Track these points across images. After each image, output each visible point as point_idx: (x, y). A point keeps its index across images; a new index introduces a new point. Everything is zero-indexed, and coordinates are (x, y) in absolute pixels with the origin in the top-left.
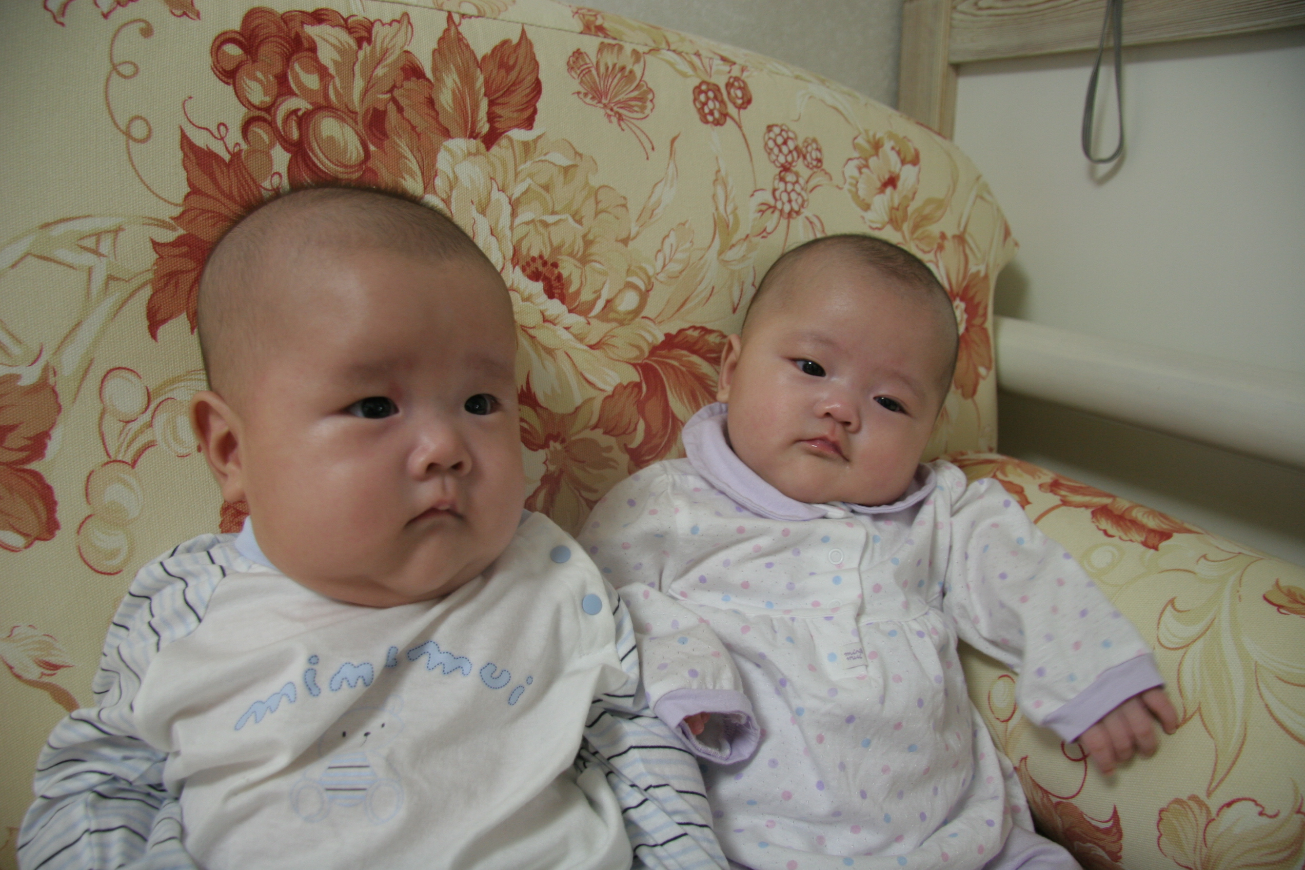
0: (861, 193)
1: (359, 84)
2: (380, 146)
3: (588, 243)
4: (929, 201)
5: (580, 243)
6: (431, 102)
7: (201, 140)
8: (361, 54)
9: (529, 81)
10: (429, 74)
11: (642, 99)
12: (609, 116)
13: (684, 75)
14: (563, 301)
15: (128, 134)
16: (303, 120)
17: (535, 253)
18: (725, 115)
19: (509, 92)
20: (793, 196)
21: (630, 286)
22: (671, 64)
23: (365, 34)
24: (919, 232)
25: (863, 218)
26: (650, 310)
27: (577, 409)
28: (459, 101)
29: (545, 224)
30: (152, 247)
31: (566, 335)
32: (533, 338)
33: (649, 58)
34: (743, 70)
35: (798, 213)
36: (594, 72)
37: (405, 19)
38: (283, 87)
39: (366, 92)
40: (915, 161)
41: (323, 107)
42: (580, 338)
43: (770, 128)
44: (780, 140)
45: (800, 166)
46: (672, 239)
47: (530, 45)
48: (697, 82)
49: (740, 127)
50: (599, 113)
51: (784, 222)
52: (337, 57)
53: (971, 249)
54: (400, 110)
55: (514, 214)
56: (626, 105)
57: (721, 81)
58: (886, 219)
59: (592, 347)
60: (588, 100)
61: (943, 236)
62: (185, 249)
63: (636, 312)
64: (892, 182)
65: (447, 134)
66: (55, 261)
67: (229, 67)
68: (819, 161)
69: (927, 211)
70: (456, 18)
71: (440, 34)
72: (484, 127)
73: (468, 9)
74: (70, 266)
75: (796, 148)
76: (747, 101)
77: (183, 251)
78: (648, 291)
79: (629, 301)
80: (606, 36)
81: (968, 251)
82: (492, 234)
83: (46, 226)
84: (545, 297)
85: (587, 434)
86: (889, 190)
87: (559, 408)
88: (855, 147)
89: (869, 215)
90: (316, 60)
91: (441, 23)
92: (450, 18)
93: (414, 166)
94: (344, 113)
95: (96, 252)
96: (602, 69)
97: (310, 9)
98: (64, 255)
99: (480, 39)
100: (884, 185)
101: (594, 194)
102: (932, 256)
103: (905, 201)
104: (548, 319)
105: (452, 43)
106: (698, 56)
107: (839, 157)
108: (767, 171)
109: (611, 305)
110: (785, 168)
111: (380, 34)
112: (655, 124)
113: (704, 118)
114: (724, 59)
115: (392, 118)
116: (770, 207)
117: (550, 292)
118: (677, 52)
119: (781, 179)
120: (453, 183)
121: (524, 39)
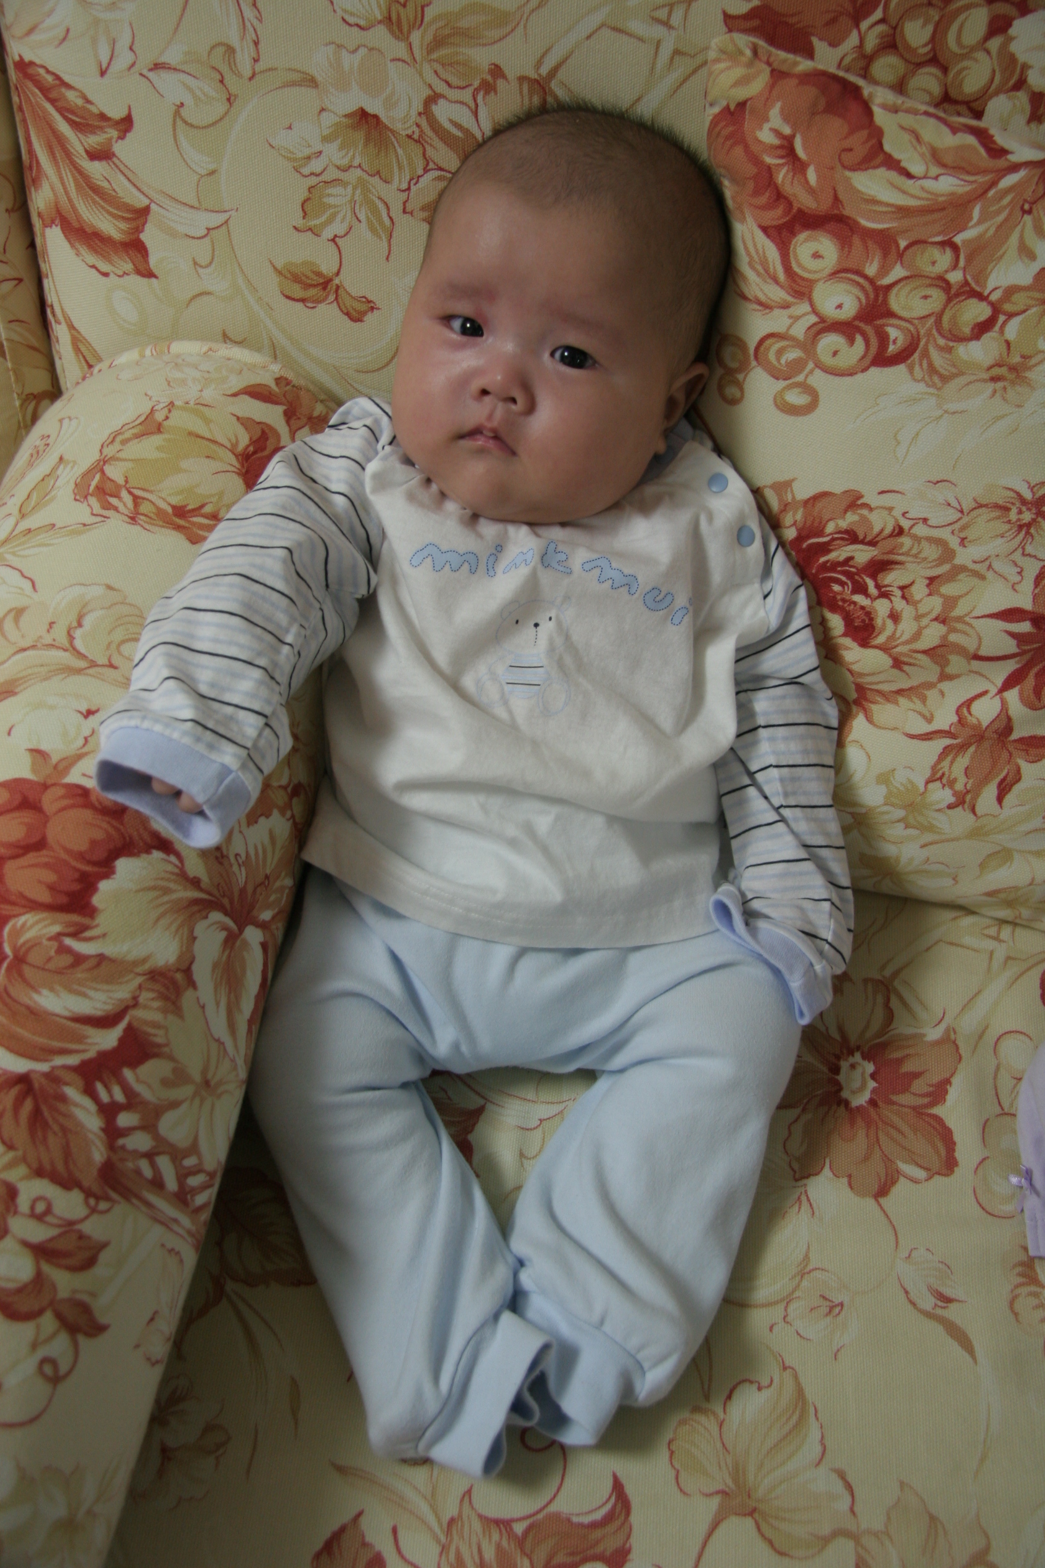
30: (722, 20)
62: (756, 23)
66: (627, 34)
74: (641, 39)
77: (754, 24)
95: (666, 24)
98: (636, 26)
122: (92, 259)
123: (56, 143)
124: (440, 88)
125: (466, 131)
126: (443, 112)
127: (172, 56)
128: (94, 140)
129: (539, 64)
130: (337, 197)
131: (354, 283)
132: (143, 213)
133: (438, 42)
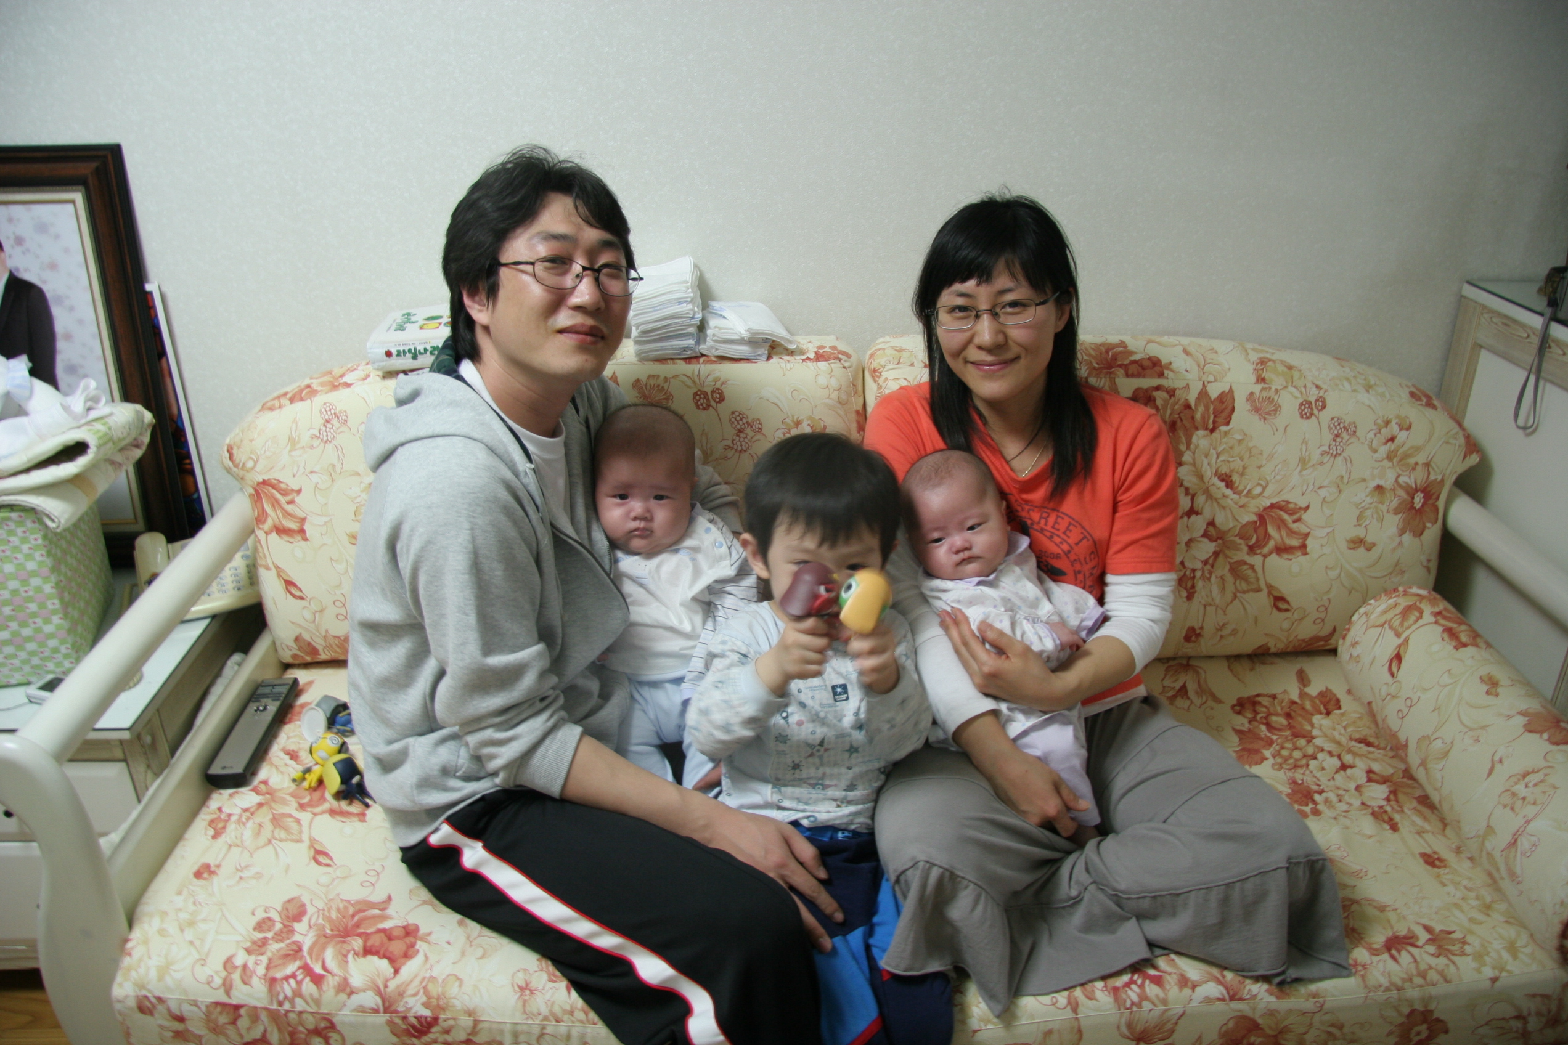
0: (1374, 445)
1: (1169, 412)
3: (1244, 468)
4: (1412, 447)
5: (1241, 469)
6: (1193, 418)
8: (1171, 401)
9: (1230, 407)
10: (1193, 407)
11: (1275, 410)
12: (1261, 418)
13: (1295, 398)
14: (1232, 489)
17: (1223, 472)
18: (1312, 414)
19: (1222, 412)
20: (1339, 448)
21: (1259, 484)
22: (1291, 394)
23: (1171, 393)
24: (1402, 462)
25: (1372, 457)
26: (1266, 494)
27: (1230, 529)
28: (1203, 417)
29: (1229, 461)
31: (1230, 501)
32: (1218, 503)
33: (1282, 392)
34: (1325, 391)
35: (1340, 455)
36: (1257, 401)
37: (1187, 387)
39: (1171, 414)
40: (1409, 428)
42: (1236, 503)
43: (1332, 419)
44: (1336, 424)
45: (1345, 435)
46: (1280, 466)
47: (1233, 392)
48: (1301, 400)
49: (1318, 419)
50: (1256, 417)
51: (1332, 459)
52: (1162, 402)
53: (1433, 469)
54: (1182, 420)
55: (1217, 458)
56: (1268, 413)
57: (1312, 399)
58: (1385, 456)
59: (1241, 507)
60: (1253, 413)
61: (1416, 464)
63: (1260, 494)
64: (1392, 439)
65: (1197, 429)
68: (1355, 432)
69: (1409, 452)
70: (1206, 384)
71: (1198, 391)
72: (1211, 426)
73: (1211, 378)
75: (1344, 427)
76: (1324, 407)
78: (1266, 487)
79: (1258, 490)
80: (1265, 383)
81: (1430, 469)
82: (1209, 464)
84: (1225, 488)
85: (1233, 538)
86: (1389, 444)
87: (1224, 528)
88: (1375, 423)
89: (1376, 456)
90: (1155, 404)
91: (1199, 386)
92: (1204, 384)
93: (1184, 440)
96: (1260, 399)
97: (1155, 385)
99: (1214, 391)
100: (1388, 441)
101: (1250, 450)
102: (1408, 473)
103: (1399, 447)
104: (1224, 496)
105: (1203, 394)
106: (1305, 387)
107: (1365, 430)
108: (1328, 437)
109: (1250, 491)
110: (1337, 436)
111: (1178, 392)
112: (1280, 420)
113: (1302, 417)
114: (1317, 387)
115: (1179, 423)
116: (1328, 453)
117: (1227, 486)
118: (1295, 387)
119: (1334, 440)
120: (1197, 447)
121: (1231, 390)
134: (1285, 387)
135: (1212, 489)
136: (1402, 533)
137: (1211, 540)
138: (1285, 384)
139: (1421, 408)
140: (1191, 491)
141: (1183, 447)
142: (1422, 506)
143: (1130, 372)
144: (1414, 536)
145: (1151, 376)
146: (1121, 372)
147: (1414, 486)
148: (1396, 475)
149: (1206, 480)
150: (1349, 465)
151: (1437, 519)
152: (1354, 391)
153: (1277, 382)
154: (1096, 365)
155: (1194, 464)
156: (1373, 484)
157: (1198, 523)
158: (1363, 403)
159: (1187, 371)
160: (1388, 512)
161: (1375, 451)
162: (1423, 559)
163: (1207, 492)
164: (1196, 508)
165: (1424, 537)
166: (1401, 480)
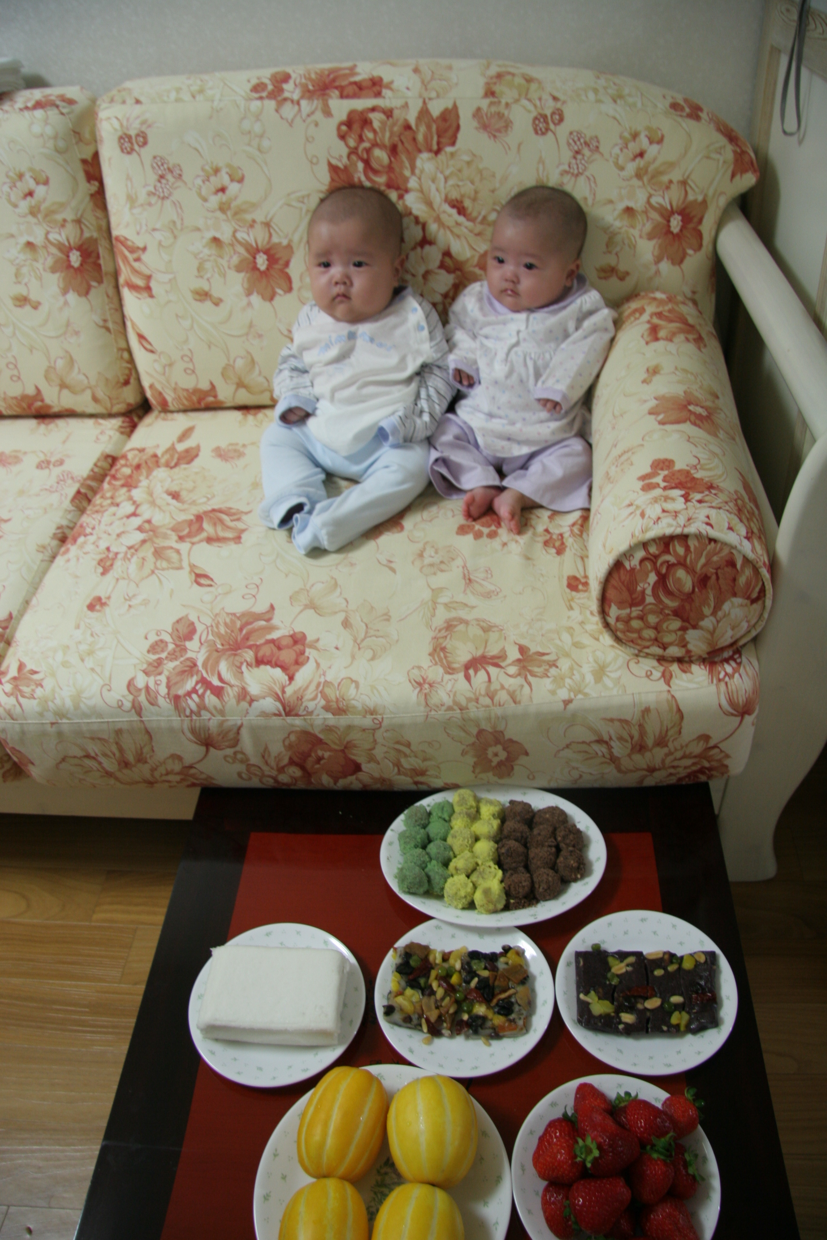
0: (621, 162)
1: (387, 134)
2: (395, 158)
3: (476, 192)
4: (664, 163)
5: (473, 193)
6: (414, 139)
7: (334, 162)
8: (389, 122)
9: (454, 125)
10: (414, 127)
11: (507, 126)
12: (490, 137)
13: (529, 111)
14: (465, 215)
15: (311, 162)
16: (368, 151)
17: (453, 197)
18: (547, 129)
19: (446, 131)
20: (580, 166)
22: (524, 108)
23: (389, 114)
24: (654, 180)
25: (619, 175)
27: (468, 260)
28: (425, 138)
29: (458, 186)
31: (465, 230)
33: (514, 106)
34: (564, 102)
35: (581, 174)
36: (485, 117)
37: (406, 106)
38: (361, 139)
39: (390, 137)
41: (375, 145)
42: (471, 231)
43: (571, 133)
44: (576, 139)
45: (586, 152)
47: (457, 109)
48: (534, 114)
49: (554, 134)
50: (484, 136)
51: (573, 179)
52: (380, 124)
53: (691, 187)
54: (403, 143)
55: (446, 182)
56: (499, 131)
57: (548, 112)
58: (633, 174)
59: (476, 235)
60: (481, 131)
61: (671, 182)
64: (641, 155)
65: (420, 151)
66: (292, 206)
67: (342, 134)
68: (597, 147)
69: (662, 169)
70: (427, 101)
71: (420, 109)
72: (435, 147)
73: (433, 94)
74: (296, 207)
75: (585, 142)
76: (562, 120)
80: (496, 97)
81: (688, 188)
82: (437, 190)
83: (289, 195)
84: (457, 215)
85: (472, 269)
86: (638, 160)
87: (461, 259)
88: (621, 137)
89: (624, 174)
90: (373, 126)
91: (420, 103)
92: (424, 102)
93: (407, 164)
94: (382, 146)
95: (303, 202)
96: (489, 115)
97: (371, 106)
98: (295, 204)
99: (436, 109)
100: (635, 157)
101: (480, 172)
102: (661, 193)
103: (649, 164)
104: (458, 224)
105: (424, 113)
106: (540, 99)
107: (610, 144)
108: (567, 154)
109: (484, 218)
110: (577, 152)
111: (396, 113)
112: (512, 138)
113: (536, 133)
114: (555, 99)
115: (400, 147)
116: (567, 172)
117: (459, 213)
118: (530, 100)
119: (575, 158)
120: (422, 171)
121: (455, 106)
122: (136, 294)
123: (125, 259)
124: (237, 227)
125: (247, 242)
126: (239, 235)
127: (158, 226)
128: (135, 256)
129: (266, 217)
130: (208, 265)
131: (215, 293)
132: (149, 278)
133: (236, 214)
134: (517, 101)
135: (444, 217)
136: (658, 260)
137: (449, 271)
138: (516, 96)
139: (679, 119)
140: (421, 220)
141: (407, 173)
142: (681, 230)
143: (345, 93)
144: (673, 263)
145: (367, 97)
146: (337, 93)
147: (669, 207)
148: (647, 195)
149: (436, 206)
150: (593, 185)
151: (700, 246)
152: (599, 101)
153: (507, 94)
154: (311, 87)
155: (421, 191)
156: (621, 206)
157: (433, 255)
158: (607, 115)
159: (408, 89)
160: (641, 237)
161: (622, 169)
162: (688, 292)
163: (438, 219)
164: (428, 237)
165: (684, 265)
166: (653, 201)
